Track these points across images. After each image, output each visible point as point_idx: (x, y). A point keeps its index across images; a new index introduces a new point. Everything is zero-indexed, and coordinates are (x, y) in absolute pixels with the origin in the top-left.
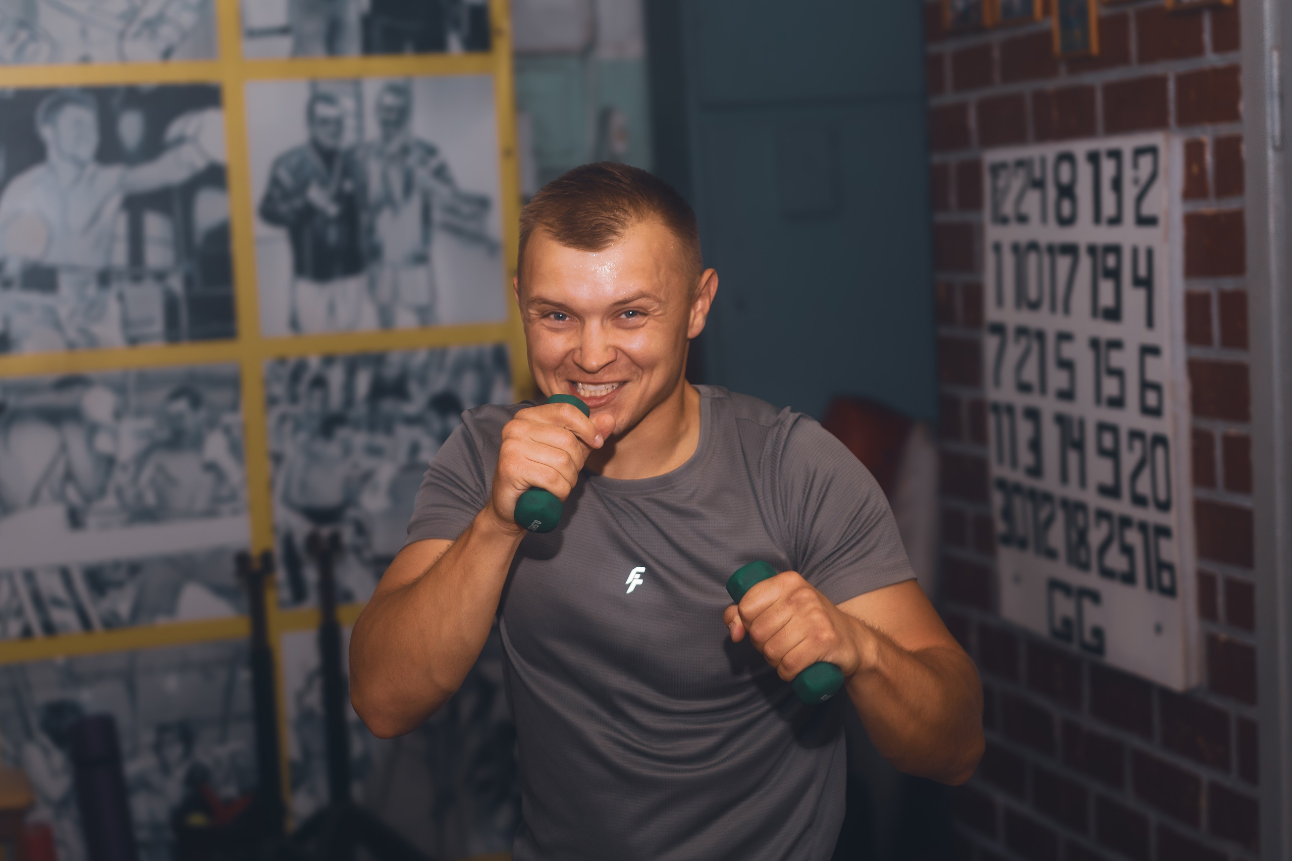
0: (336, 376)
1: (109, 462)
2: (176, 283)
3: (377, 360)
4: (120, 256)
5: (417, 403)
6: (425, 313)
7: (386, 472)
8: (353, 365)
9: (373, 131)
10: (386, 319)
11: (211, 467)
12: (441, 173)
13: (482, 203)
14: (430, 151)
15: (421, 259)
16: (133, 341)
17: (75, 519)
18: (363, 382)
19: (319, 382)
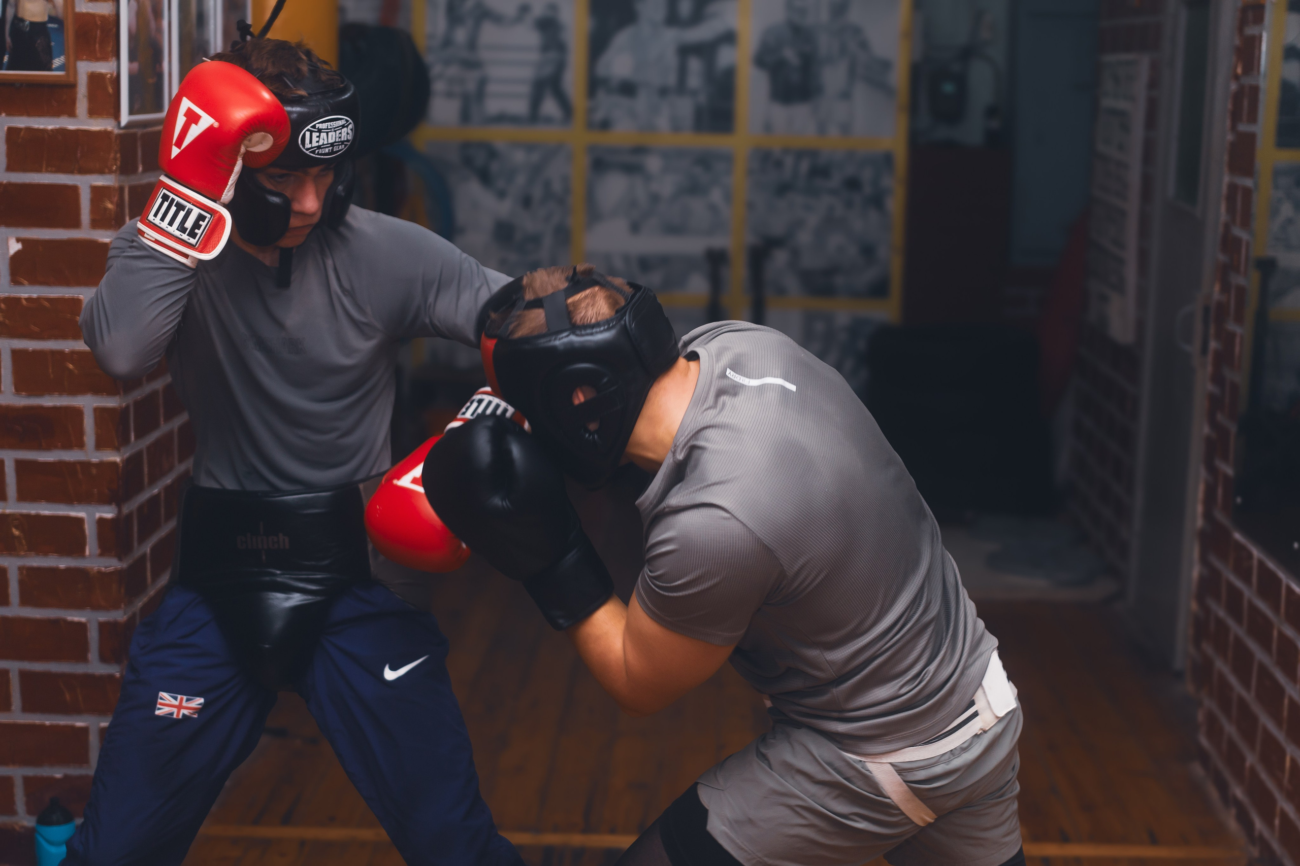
0: (789, 161)
1: (655, 198)
2: (702, 99)
3: (812, 154)
4: (672, 79)
5: (835, 181)
6: (846, 129)
7: (813, 220)
8: (800, 154)
9: (824, 16)
10: (822, 129)
11: (713, 208)
12: (864, 45)
13: (886, 65)
14: (857, 31)
15: (846, 95)
16: (676, 128)
17: (635, 228)
18: (805, 166)
19: (779, 164)
